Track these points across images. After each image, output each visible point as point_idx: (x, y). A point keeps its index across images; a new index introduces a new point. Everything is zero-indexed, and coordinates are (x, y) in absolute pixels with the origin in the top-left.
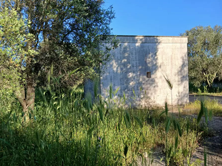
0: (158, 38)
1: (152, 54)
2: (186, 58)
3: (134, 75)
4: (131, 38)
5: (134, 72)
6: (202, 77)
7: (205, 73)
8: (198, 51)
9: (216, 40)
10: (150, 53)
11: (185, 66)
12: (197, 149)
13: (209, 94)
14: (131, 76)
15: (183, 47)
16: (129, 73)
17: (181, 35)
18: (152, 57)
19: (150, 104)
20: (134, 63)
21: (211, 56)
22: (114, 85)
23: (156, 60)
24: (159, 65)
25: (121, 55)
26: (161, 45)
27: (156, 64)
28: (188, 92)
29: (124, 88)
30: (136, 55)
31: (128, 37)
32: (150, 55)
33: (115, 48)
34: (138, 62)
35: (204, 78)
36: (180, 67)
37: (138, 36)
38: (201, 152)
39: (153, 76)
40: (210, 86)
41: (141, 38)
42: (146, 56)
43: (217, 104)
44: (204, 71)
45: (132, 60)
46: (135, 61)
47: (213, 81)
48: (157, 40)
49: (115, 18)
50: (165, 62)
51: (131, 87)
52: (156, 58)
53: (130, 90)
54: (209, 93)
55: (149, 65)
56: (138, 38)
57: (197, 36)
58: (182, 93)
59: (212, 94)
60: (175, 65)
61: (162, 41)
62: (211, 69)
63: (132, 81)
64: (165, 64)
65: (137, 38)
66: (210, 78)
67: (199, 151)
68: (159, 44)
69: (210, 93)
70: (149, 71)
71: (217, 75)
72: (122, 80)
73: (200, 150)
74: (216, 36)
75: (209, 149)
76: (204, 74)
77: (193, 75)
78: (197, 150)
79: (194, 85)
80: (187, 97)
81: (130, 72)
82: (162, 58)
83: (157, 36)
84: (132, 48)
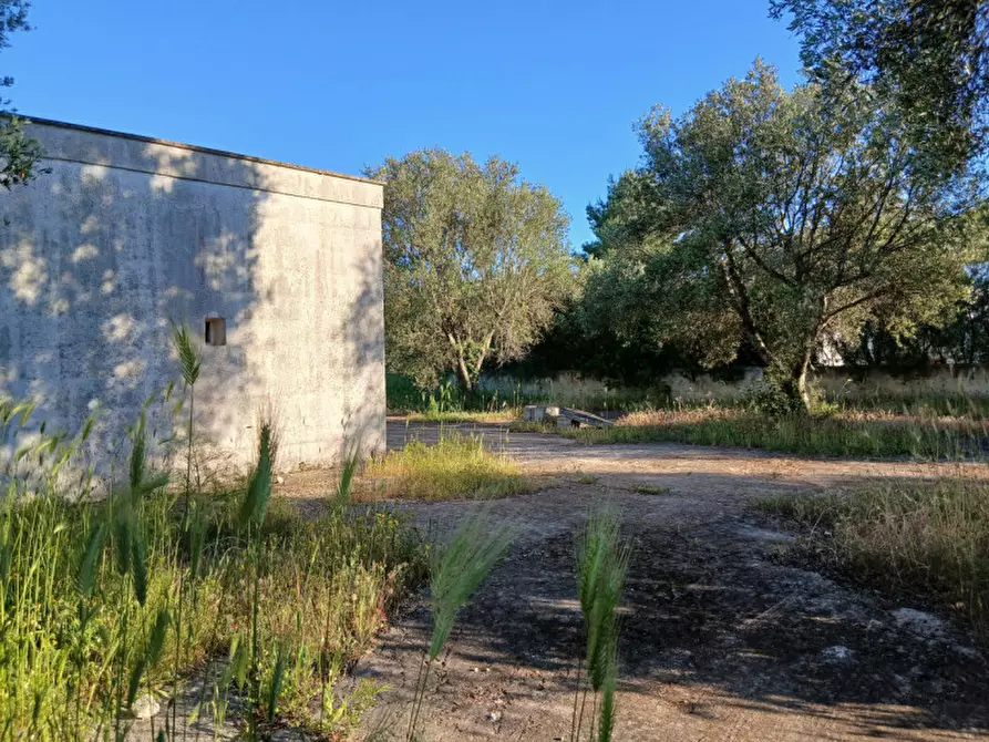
0: (260, 167)
1: (231, 237)
2: (375, 268)
3: (142, 327)
4: (126, 147)
5: (138, 315)
6: (444, 351)
7: (455, 336)
8: (431, 250)
9: (493, 214)
10: (224, 229)
11: (372, 302)
12: (382, 638)
13: (465, 415)
14: (120, 333)
15: (365, 223)
16: (108, 318)
17: (367, 174)
18: (234, 250)
19: (206, 468)
20: (142, 269)
21: (474, 272)
22: (22, 376)
23: (249, 266)
24: (261, 285)
25: (65, 224)
26: (274, 201)
27: (250, 281)
28: (381, 408)
29: (84, 394)
30: (149, 229)
31: (111, 140)
32: (224, 241)
33: (15, 180)
34: (158, 264)
35: (448, 354)
36: (351, 305)
37: (163, 141)
38: (393, 648)
39: (234, 337)
40: (469, 386)
41: (178, 152)
42: (202, 243)
43: (481, 454)
44: (449, 326)
45: (130, 255)
46: (146, 263)
47: (479, 366)
48: (256, 175)
49: (27, 28)
50: (291, 278)
51: (120, 389)
52: (250, 254)
53: (113, 401)
54: (465, 410)
55: (215, 284)
56: (160, 154)
57: (427, 186)
58: (358, 411)
59: (474, 415)
60: (334, 295)
61: (279, 184)
62: (473, 319)
63: (129, 356)
64: (293, 289)
65: (155, 148)
66: (471, 356)
67: (384, 647)
68: (266, 197)
69: (470, 412)
70: (214, 315)
71: (492, 345)
72: (69, 352)
73: (390, 640)
74: (493, 197)
75: (424, 629)
76: (449, 340)
77: (411, 343)
78: (380, 643)
79: (415, 381)
80: (378, 427)
81: (116, 314)
82: (279, 260)
83: (256, 160)
84: (132, 198)
